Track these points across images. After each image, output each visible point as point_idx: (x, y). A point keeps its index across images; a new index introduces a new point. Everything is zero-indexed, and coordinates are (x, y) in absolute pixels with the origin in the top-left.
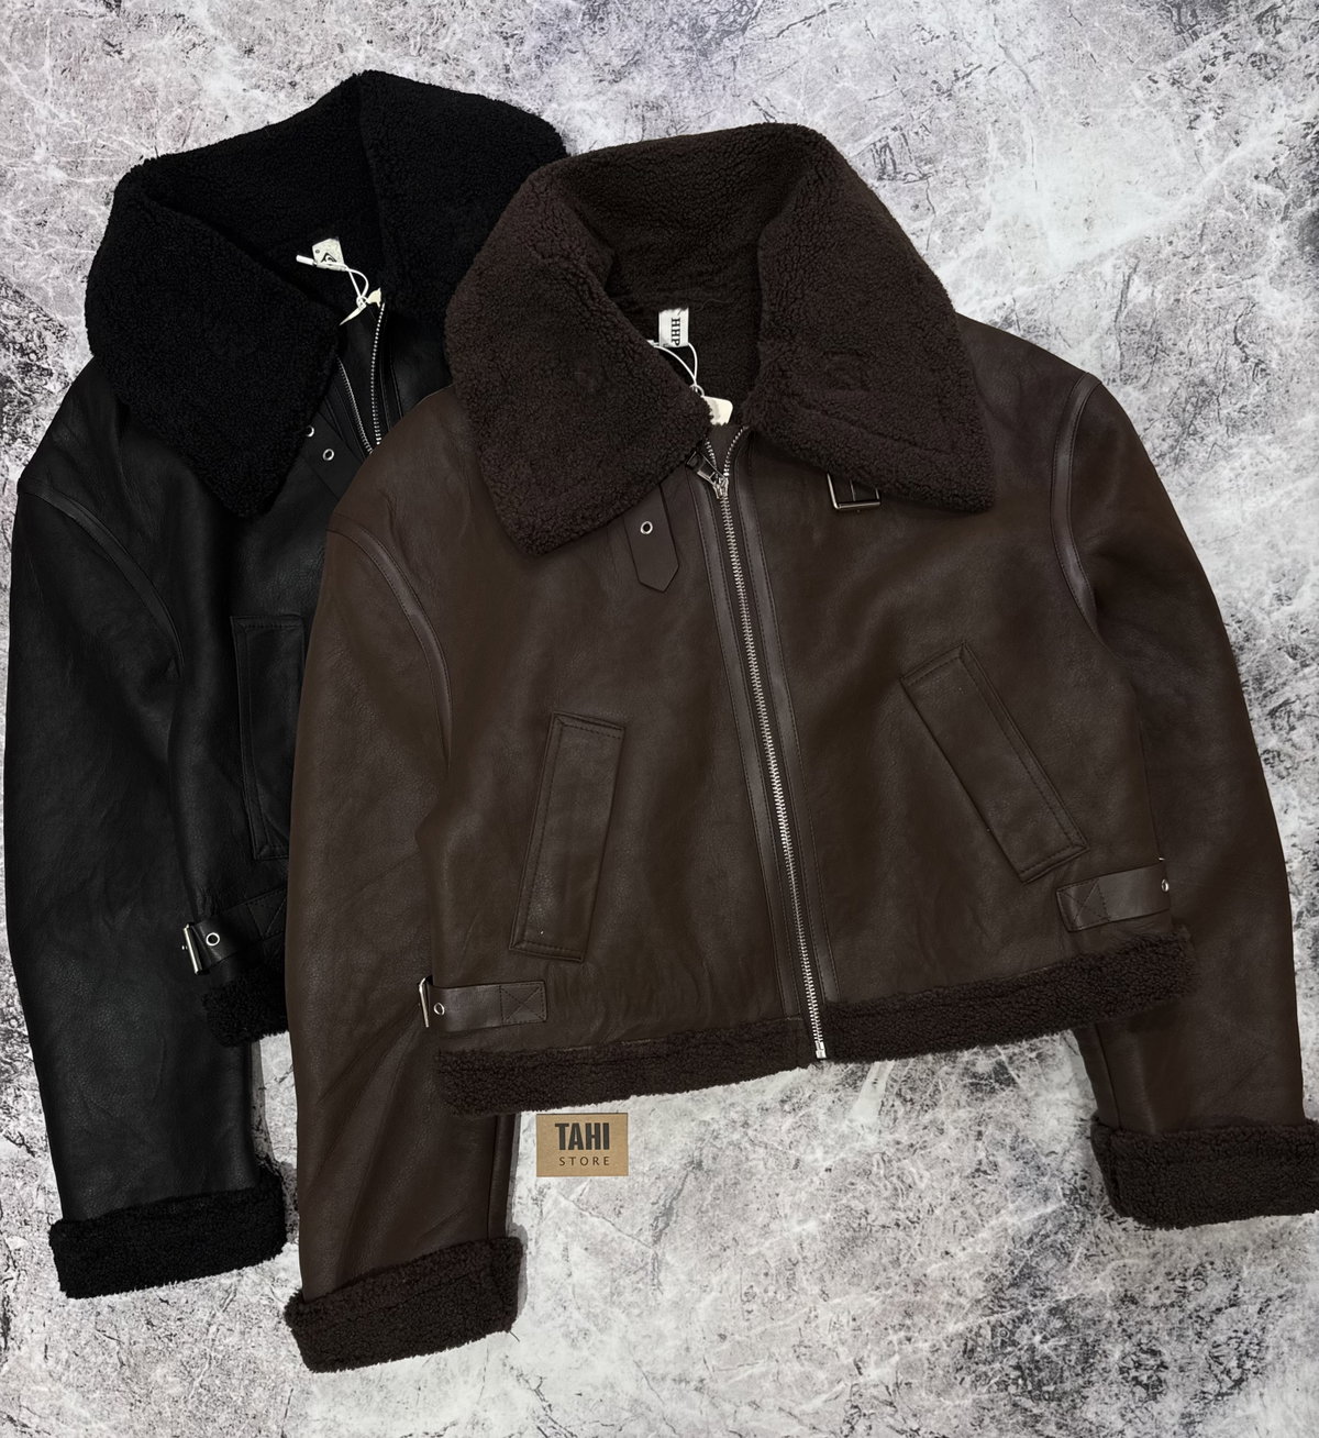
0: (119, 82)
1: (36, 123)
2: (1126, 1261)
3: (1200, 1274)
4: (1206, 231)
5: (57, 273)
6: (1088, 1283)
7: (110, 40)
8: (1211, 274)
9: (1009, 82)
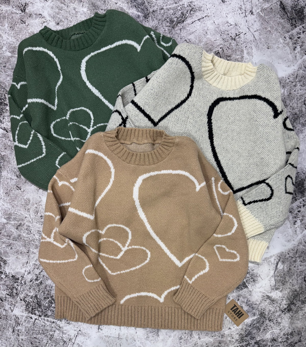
0: (25, 31)
1: (3, 41)
2: (274, 331)
3: (292, 334)
4: (298, 76)
5: (9, 79)
6: (264, 336)
7: (22, 20)
8: (298, 87)
9: (249, 37)
